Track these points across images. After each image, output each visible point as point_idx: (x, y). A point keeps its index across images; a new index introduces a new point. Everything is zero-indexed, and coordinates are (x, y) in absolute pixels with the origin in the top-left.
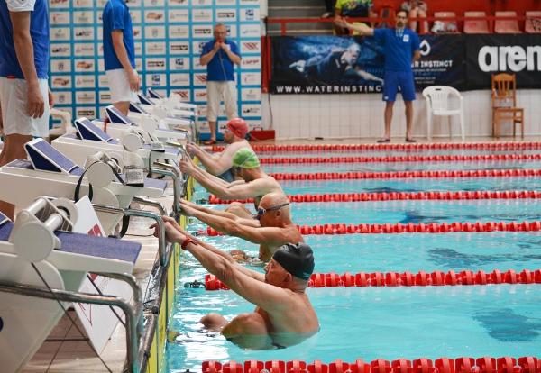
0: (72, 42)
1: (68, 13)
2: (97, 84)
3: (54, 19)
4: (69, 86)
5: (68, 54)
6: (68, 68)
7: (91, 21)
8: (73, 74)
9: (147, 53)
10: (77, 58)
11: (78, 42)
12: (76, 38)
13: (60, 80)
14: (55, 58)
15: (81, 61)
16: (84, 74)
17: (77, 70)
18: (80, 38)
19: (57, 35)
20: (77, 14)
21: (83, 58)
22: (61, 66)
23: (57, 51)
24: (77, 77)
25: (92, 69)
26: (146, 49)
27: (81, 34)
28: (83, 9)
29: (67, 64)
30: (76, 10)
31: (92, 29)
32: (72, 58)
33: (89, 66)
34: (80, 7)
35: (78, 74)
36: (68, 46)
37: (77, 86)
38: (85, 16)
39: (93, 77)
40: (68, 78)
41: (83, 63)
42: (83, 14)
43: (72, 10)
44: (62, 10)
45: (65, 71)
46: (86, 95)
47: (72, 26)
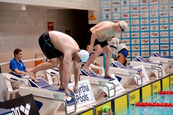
0: (140, 32)
1: (138, 20)
2: (150, 49)
3: (133, 22)
4: (139, 49)
5: (138, 36)
6: (138, 43)
7: (148, 23)
8: (140, 45)
9: (171, 36)
10: (142, 38)
11: (143, 32)
12: (141, 30)
13: (135, 47)
14: (133, 38)
15: (143, 39)
16: (145, 45)
17: (142, 43)
18: (143, 30)
19: (134, 29)
20: (142, 20)
21: (144, 38)
22: (136, 41)
23: (134, 35)
24: (142, 46)
25: (148, 43)
26: (170, 34)
27: (143, 29)
28: (144, 18)
29: (138, 40)
30: (142, 19)
31: (148, 26)
32: (140, 38)
33: (147, 42)
34: (143, 17)
35: (142, 45)
36: (138, 33)
37: (142, 50)
38: (145, 21)
39: (148, 46)
40: (138, 46)
41: (145, 40)
42: (144, 20)
43: (140, 19)
44: (136, 19)
45: (137, 43)
46: (145, 53)
47: (140, 25)
